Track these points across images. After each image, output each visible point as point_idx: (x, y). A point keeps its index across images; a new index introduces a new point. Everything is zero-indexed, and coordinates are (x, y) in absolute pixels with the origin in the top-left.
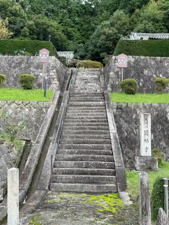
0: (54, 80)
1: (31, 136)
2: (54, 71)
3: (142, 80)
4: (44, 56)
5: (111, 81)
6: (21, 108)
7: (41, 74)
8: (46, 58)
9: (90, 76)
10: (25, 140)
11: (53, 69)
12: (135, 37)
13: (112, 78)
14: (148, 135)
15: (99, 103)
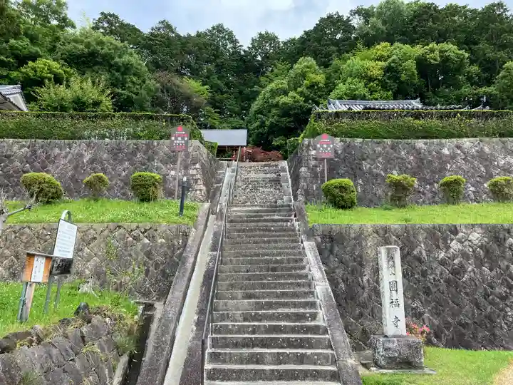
0: (196, 182)
1: (154, 294)
2: (198, 166)
3: (360, 182)
4: (180, 139)
5: (302, 183)
6: (135, 238)
7: (173, 173)
8: (183, 142)
9: (262, 175)
10: (143, 303)
11: (194, 164)
12: (337, 106)
13: (305, 178)
14: (397, 291)
15: (287, 226)
